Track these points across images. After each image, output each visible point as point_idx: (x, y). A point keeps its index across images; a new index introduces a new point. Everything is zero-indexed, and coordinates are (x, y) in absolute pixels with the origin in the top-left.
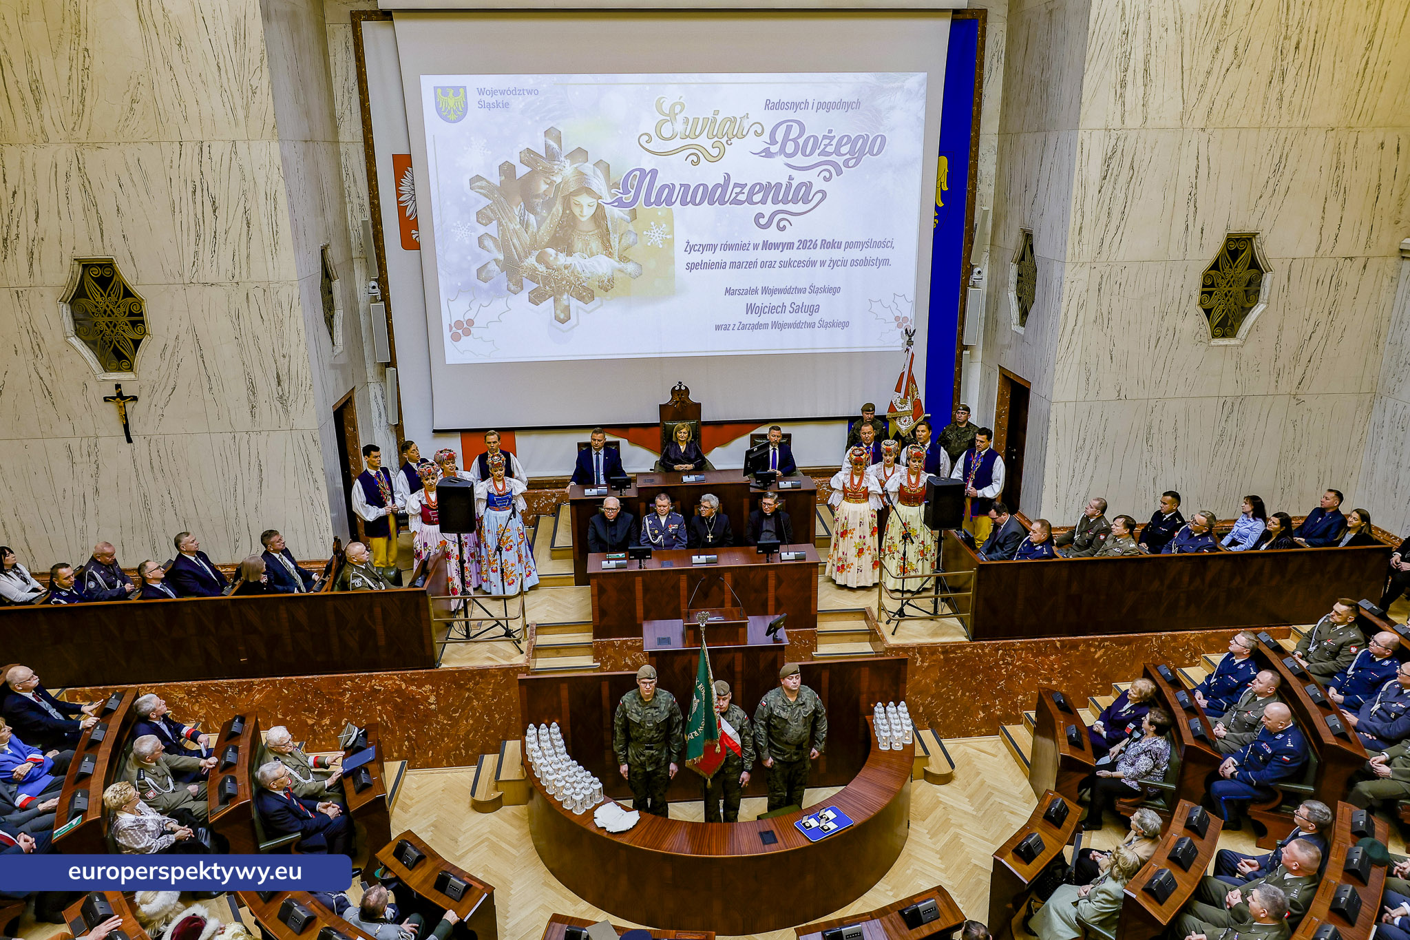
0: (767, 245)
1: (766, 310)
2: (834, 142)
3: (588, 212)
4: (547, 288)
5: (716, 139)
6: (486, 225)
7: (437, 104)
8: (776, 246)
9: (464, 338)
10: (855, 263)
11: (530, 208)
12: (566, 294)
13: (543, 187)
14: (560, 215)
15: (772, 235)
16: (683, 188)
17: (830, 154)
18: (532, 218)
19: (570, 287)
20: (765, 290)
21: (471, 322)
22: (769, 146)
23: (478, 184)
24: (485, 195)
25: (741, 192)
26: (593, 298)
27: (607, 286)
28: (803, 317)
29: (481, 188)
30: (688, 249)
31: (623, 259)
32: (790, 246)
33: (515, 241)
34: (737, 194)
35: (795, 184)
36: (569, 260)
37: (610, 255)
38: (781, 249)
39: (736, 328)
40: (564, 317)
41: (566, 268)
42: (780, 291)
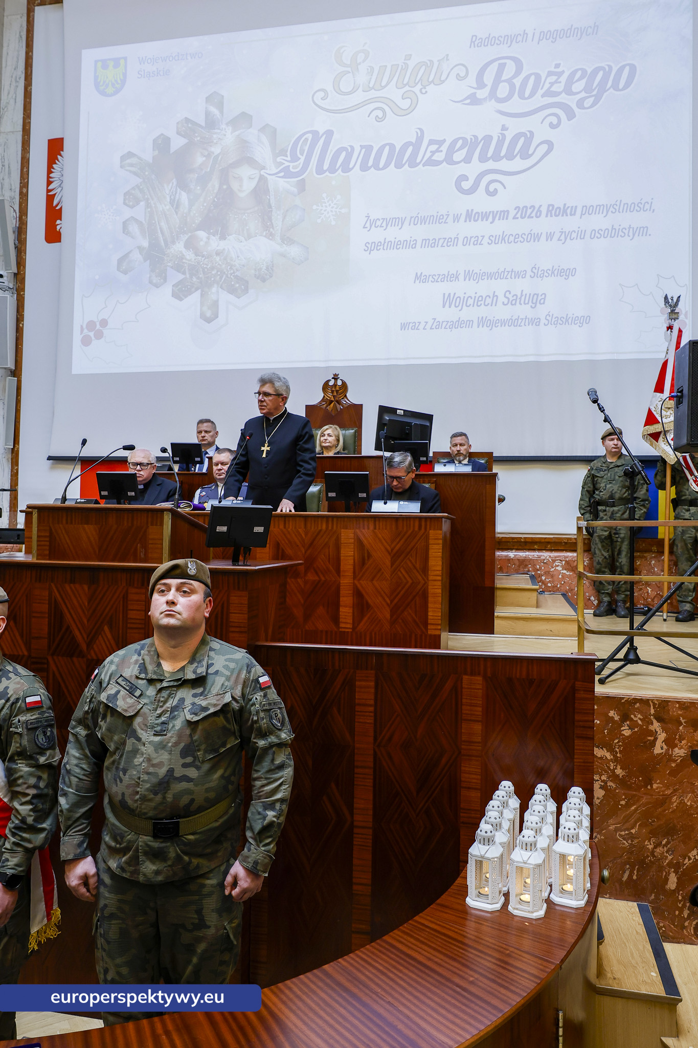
0: (471, 216)
1: (470, 301)
2: (563, 79)
3: (248, 186)
4: (194, 279)
5: (407, 88)
6: (132, 207)
7: (96, 78)
8: (485, 216)
9: (95, 342)
10: (596, 234)
11: (183, 185)
12: (216, 286)
13: (200, 160)
14: (215, 191)
15: (480, 202)
16: (364, 150)
17: (557, 94)
18: (184, 197)
19: (221, 278)
20: (469, 275)
21: (104, 323)
22: (474, 91)
23: (128, 161)
24: (135, 173)
25: (438, 151)
26: (246, 290)
27: (265, 275)
28: (523, 310)
29: (131, 165)
30: (368, 225)
31: (287, 240)
32: (504, 214)
33: (163, 224)
34: (433, 153)
35: (509, 136)
36: (222, 245)
37: (271, 236)
38: (490, 219)
39: (428, 326)
40: (210, 316)
41: (218, 254)
42: (490, 276)
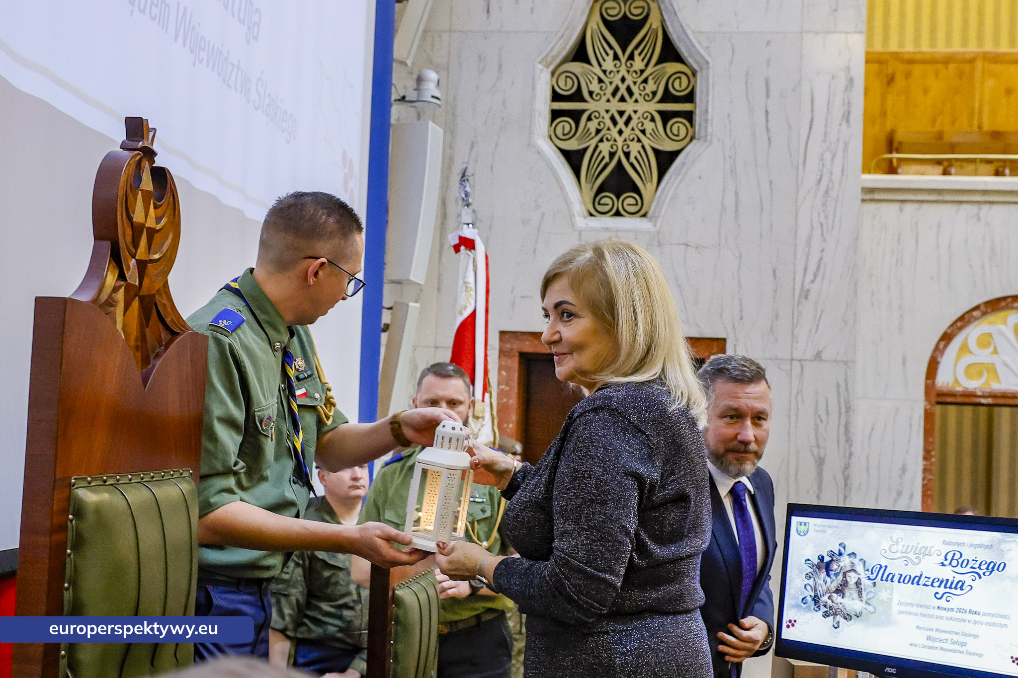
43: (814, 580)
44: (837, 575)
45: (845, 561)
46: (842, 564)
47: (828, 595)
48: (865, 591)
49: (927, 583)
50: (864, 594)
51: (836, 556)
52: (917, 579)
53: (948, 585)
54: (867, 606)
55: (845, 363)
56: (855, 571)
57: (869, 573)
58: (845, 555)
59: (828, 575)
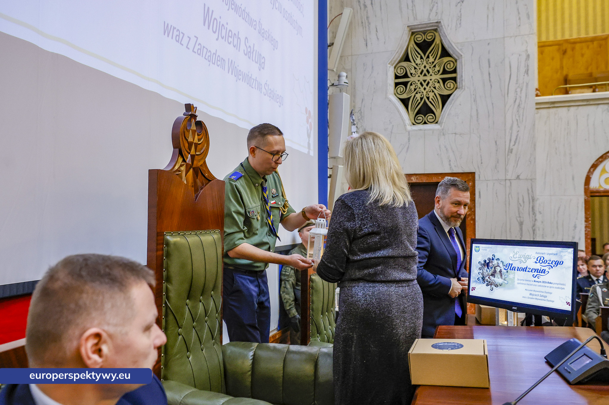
43: (482, 270)
44: (491, 268)
45: (495, 262)
46: (494, 263)
47: (488, 277)
48: (503, 274)
49: (529, 271)
50: (503, 276)
51: (491, 260)
52: (525, 269)
53: (538, 272)
54: (504, 281)
55: (531, 180)
56: (499, 266)
57: (505, 267)
58: (495, 260)
59: (488, 268)
